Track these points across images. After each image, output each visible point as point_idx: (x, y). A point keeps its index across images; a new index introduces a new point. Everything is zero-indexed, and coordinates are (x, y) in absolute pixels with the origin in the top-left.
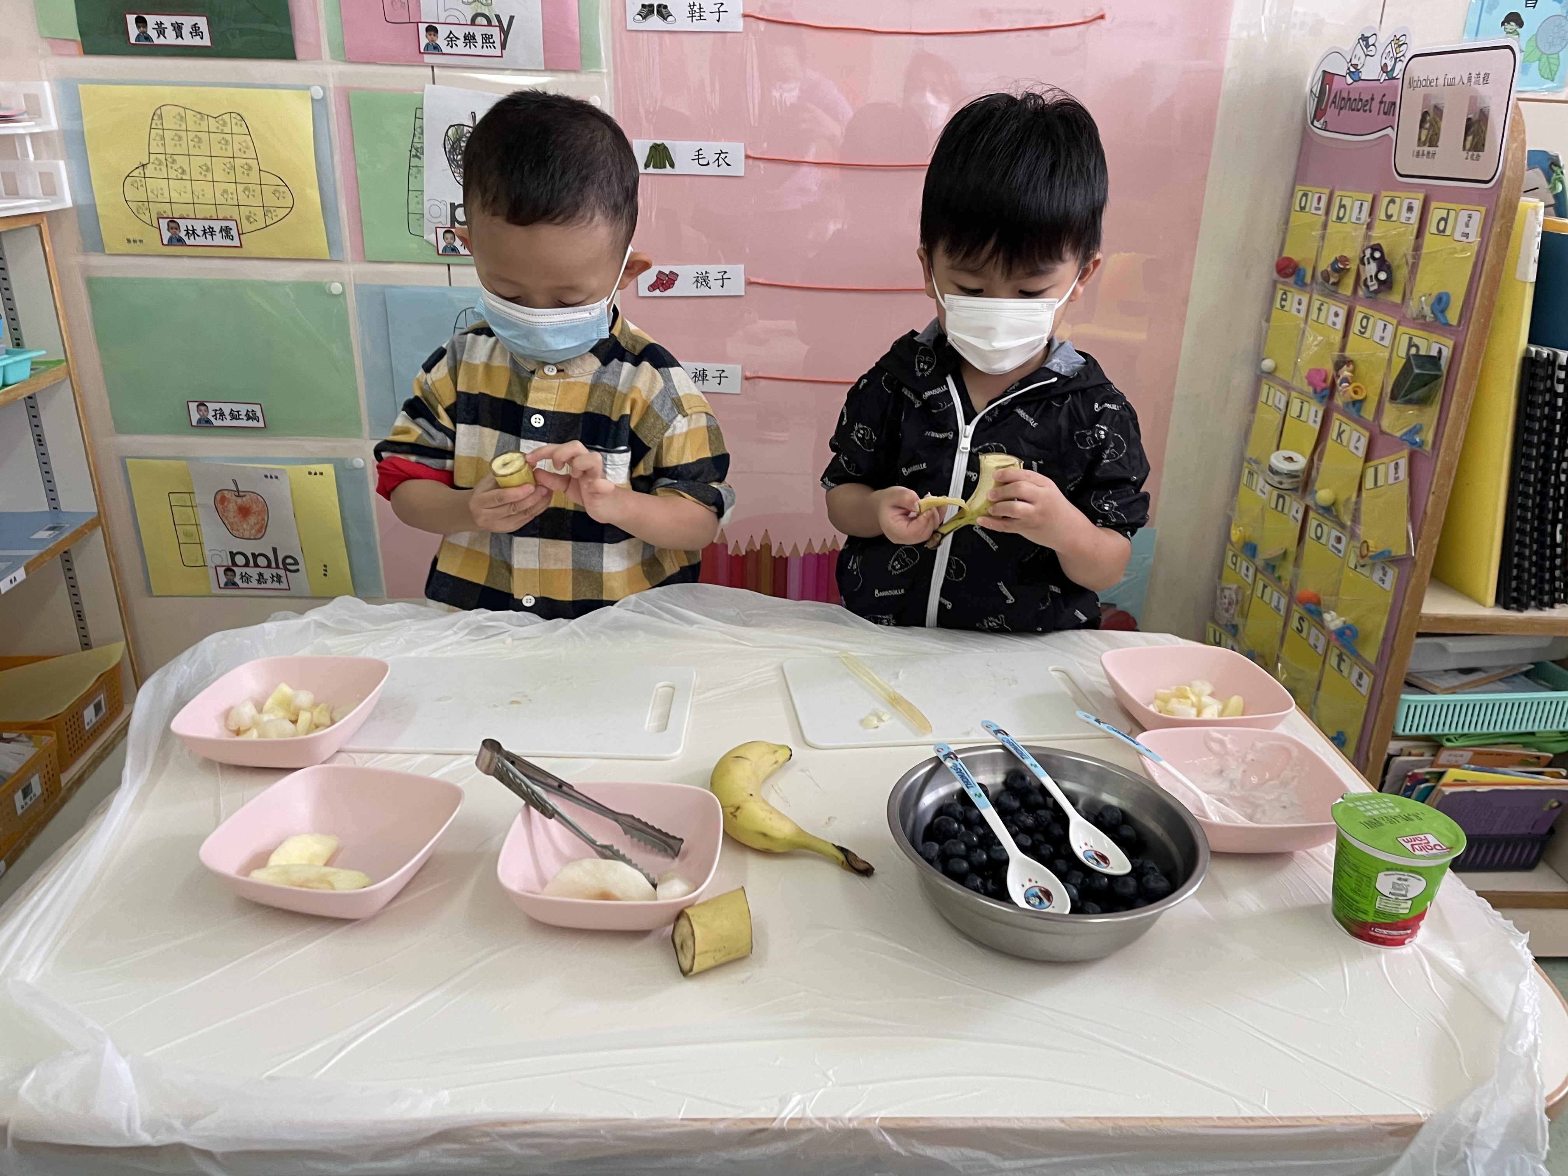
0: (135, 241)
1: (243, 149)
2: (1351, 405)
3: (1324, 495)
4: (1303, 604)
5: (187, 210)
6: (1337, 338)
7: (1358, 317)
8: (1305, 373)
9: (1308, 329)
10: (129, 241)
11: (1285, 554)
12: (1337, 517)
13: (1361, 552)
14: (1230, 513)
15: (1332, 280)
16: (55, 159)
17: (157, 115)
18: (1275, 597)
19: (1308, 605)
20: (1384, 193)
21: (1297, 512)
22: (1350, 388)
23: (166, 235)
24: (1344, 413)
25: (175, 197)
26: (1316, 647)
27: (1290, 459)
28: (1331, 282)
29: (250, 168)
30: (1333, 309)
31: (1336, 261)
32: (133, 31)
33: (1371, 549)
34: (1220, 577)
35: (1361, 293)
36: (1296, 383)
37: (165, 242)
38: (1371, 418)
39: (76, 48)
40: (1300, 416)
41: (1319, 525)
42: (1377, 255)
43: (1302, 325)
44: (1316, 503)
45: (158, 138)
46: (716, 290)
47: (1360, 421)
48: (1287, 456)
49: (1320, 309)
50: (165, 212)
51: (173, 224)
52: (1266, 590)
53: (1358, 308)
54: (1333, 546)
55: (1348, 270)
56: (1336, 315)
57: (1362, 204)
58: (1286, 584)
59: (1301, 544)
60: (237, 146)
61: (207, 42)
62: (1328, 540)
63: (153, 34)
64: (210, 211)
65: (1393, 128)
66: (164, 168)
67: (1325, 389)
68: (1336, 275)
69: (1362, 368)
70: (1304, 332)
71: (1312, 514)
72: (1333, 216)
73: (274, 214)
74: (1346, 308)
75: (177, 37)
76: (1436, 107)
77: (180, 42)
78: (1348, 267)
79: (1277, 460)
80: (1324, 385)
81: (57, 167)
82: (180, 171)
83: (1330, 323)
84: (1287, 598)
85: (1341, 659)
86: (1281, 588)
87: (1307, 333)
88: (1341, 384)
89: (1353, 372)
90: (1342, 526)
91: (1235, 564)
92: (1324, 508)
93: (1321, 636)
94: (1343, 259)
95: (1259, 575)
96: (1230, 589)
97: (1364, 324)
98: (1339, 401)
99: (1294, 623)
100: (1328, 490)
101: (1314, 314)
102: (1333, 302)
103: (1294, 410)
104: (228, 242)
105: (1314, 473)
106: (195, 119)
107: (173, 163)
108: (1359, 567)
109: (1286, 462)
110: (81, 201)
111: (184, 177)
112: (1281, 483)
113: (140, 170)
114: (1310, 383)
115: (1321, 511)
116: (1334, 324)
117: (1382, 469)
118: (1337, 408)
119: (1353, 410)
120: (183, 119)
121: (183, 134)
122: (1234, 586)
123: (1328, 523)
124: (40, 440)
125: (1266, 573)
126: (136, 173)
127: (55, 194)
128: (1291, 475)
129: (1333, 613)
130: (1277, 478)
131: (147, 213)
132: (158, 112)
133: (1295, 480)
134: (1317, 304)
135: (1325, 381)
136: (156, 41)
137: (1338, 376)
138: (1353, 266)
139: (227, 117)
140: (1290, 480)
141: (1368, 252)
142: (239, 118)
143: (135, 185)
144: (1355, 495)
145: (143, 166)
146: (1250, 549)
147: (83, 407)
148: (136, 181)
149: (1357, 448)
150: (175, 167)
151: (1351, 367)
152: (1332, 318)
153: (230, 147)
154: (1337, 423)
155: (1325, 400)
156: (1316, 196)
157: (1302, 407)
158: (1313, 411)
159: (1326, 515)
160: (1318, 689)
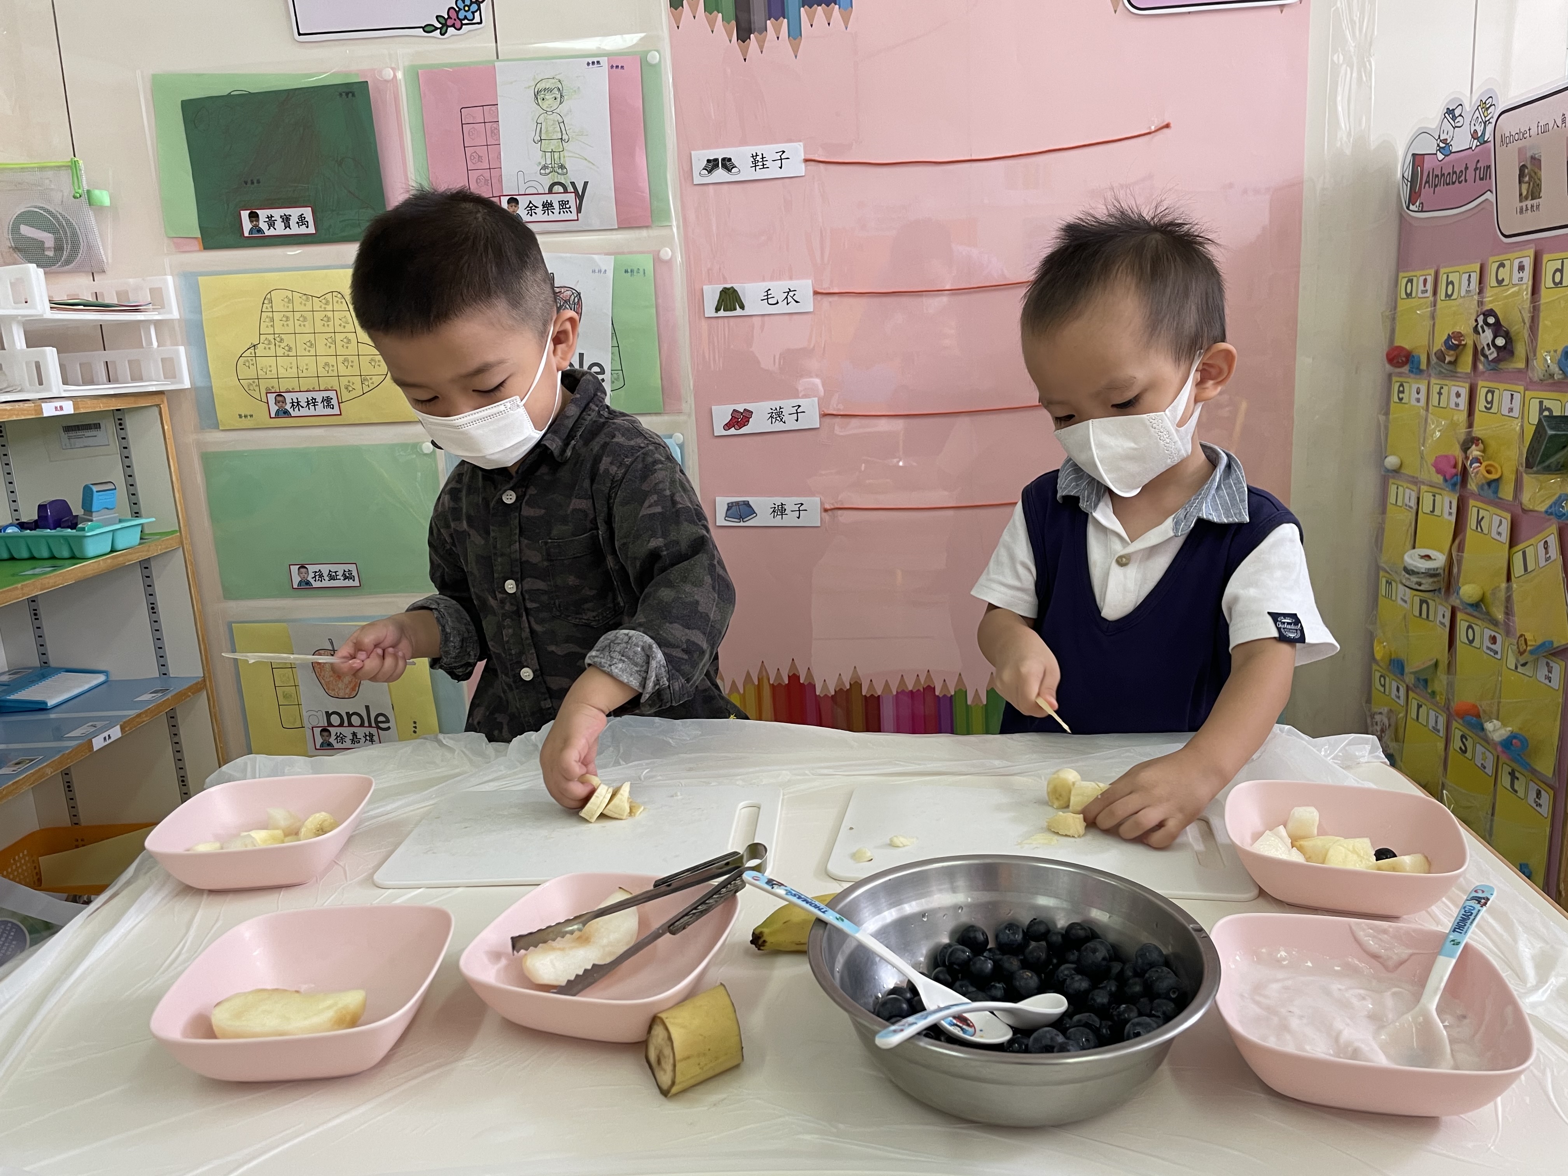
0: (246, 416)
1: (343, 324)
2: (1486, 487)
3: (1468, 591)
4: (1462, 718)
5: (293, 384)
6: (1462, 417)
7: (1481, 393)
8: (1431, 459)
9: (1429, 415)
10: (240, 416)
11: (1436, 665)
12: (1488, 613)
13: (1518, 648)
14: (1370, 627)
15: (1448, 359)
16: (177, 345)
17: (268, 299)
18: (1432, 717)
19: (1468, 718)
20: (1491, 259)
21: (1444, 616)
22: (1482, 469)
23: (274, 408)
24: (1479, 497)
25: (282, 372)
26: (1485, 768)
27: (1428, 557)
28: (1446, 362)
29: (349, 341)
30: (1454, 390)
31: (1449, 337)
32: (247, 225)
33: (1529, 643)
34: (1369, 701)
35: (1481, 367)
36: (1424, 476)
37: (273, 415)
38: (1510, 498)
39: (197, 245)
40: (1433, 511)
41: (1470, 627)
42: (1491, 320)
43: (1423, 412)
44: (1462, 602)
45: (267, 320)
46: (790, 423)
47: (1499, 503)
48: (1423, 554)
49: (1440, 394)
50: (273, 387)
51: (280, 397)
52: (1421, 710)
53: (1481, 383)
54: (1488, 648)
55: (1465, 345)
56: (1458, 395)
57: (1470, 275)
58: (1440, 699)
59: (1453, 649)
60: (337, 322)
61: (312, 230)
62: (1482, 643)
63: (263, 226)
64: (313, 383)
65: (1491, 192)
66: (272, 346)
67: (1456, 475)
68: (1452, 352)
69: (1493, 445)
70: (1426, 420)
71: (1459, 616)
72: (1442, 294)
73: (370, 381)
74: (1467, 386)
75: (286, 228)
76: (1533, 158)
77: (288, 232)
78: (1463, 343)
79: (1412, 559)
80: (1454, 471)
81: (177, 352)
82: (287, 348)
83: (1452, 405)
84: (1445, 715)
85: (1512, 774)
86: (1436, 704)
87: (1429, 421)
88: (1471, 465)
89: (1484, 451)
90: (1495, 623)
91: (1384, 686)
92: (1472, 605)
93: (1487, 753)
94: (1458, 336)
95: (1411, 694)
96: (1380, 713)
97: (1489, 399)
98: (1472, 486)
99: (1457, 744)
100: (1473, 585)
101: (1435, 397)
102: (1453, 383)
103: (1427, 506)
104: (329, 411)
105: (1455, 570)
106: (300, 300)
107: (280, 342)
108: (1519, 667)
109: (1423, 560)
110: (200, 383)
111: (291, 354)
112: (1420, 584)
113: (252, 350)
114: (1438, 471)
115: (1470, 610)
116: (1457, 405)
117: (1530, 552)
118: (1473, 494)
119: (1489, 493)
120: (290, 301)
121: (290, 314)
122: (1385, 710)
123: (1479, 622)
124: (153, 608)
125: (1418, 691)
126: (247, 354)
127: (175, 378)
128: (1432, 574)
129: (1495, 721)
130: (1414, 579)
131: (257, 389)
132: (269, 296)
133: (1435, 579)
134: (1435, 389)
135: (1455, 466)
136: (267, 233)
137: (1467, 458)
138: (1469, 342)
139: (329, 296)
140: (1431, 580)
141: (1481, 319)
142: (339, 296)
143: (247, 364)
144: (1504, 585)
145: (254, 346)
146: (1397, 666)
147: (193, 573)
148: (248, 361)
149: (1499, 534)
150: (283, 345)
151: (1481, 446)
152: (1453, 399)
153: (331, 323)
154: (1475, 510)
155: (1458, 487)
156: (1422, 278)
157: (1434, 500)
158: (1447, 503)
159: (1475, 613)
160: (1493, 814)
